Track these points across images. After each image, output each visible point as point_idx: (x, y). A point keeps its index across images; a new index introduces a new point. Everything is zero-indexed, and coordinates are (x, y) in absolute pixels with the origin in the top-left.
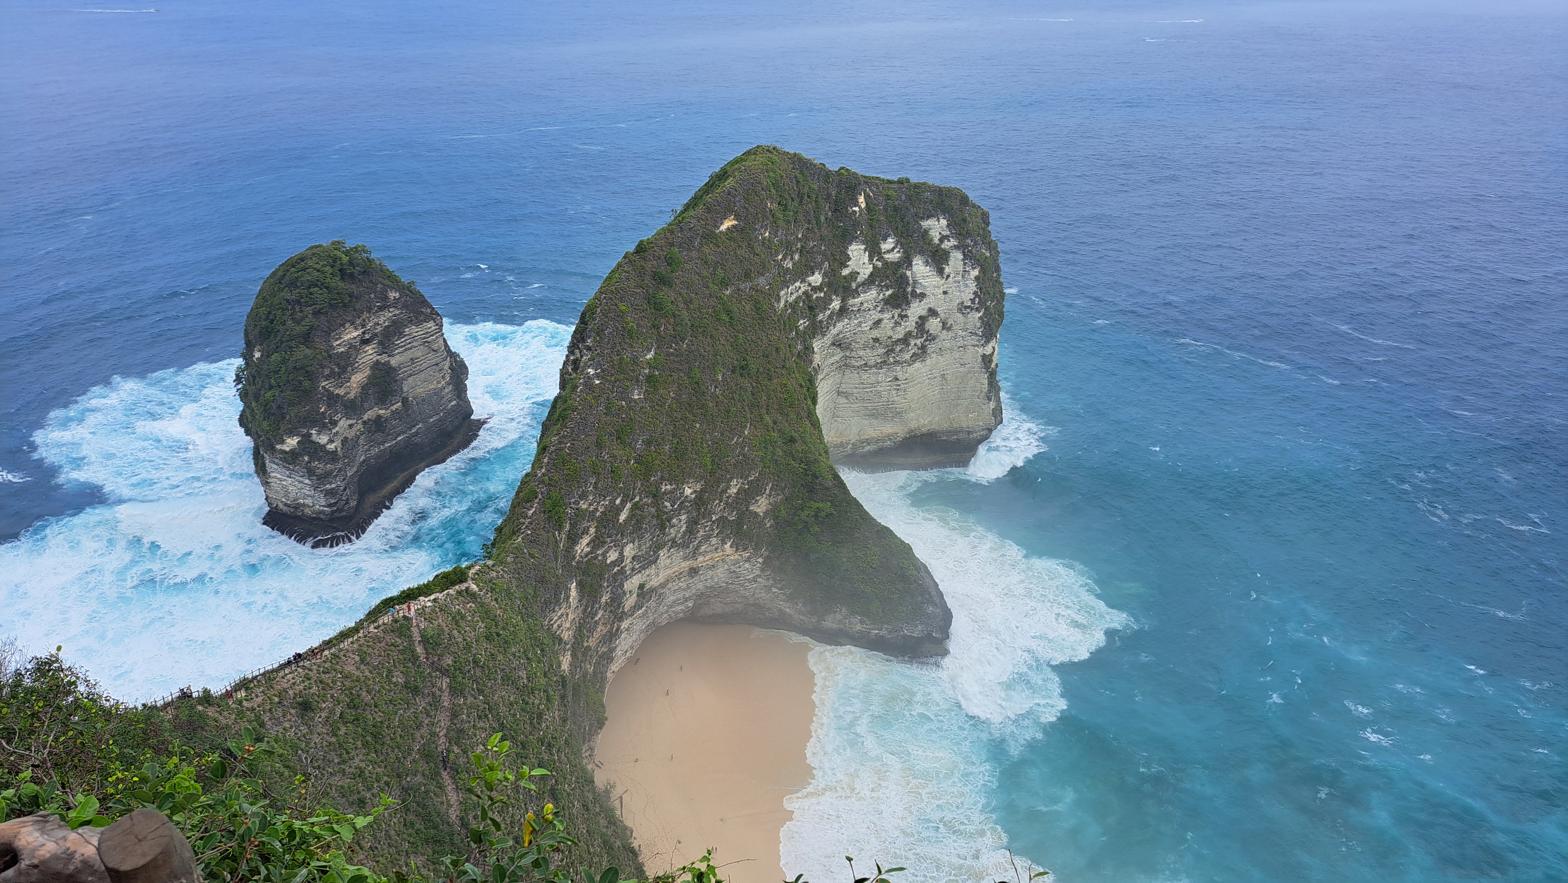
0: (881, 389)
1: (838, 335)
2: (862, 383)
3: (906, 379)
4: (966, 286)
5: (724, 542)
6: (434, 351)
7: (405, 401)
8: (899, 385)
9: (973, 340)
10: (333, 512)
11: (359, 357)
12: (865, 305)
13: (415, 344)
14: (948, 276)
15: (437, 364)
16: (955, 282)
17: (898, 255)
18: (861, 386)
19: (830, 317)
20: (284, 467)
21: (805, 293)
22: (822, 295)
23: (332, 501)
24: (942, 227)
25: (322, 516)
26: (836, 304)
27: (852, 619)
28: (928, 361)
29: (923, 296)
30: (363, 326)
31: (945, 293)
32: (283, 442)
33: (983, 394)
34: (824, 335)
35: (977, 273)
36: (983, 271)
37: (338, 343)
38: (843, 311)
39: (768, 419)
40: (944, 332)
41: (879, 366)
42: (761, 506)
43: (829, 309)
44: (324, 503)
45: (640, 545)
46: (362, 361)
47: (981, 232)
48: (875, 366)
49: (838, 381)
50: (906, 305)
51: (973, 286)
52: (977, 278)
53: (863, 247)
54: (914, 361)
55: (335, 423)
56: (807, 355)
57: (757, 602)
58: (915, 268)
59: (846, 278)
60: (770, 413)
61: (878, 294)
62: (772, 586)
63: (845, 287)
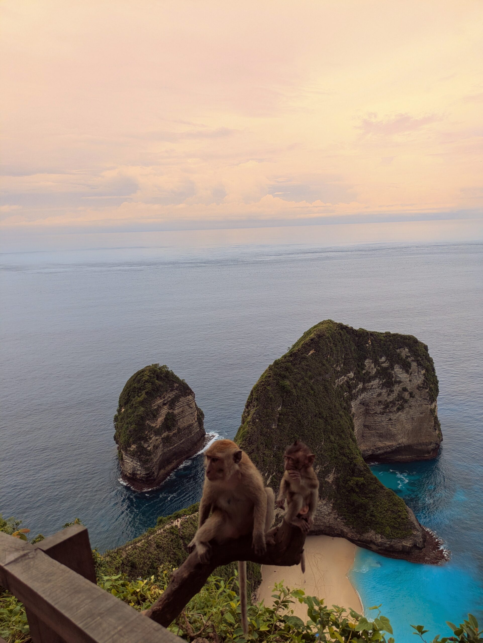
0: (384, 424)
1: (362, 399)
2: (375, 421)
3: (395, 420)
4: (420, 377)
6: (191, 408)
7: (179, 429)
8: (392, 422)
9: (425, 401)
10: (147, 477)
11: (162, 410)
12: (374, 386)
13: (184, 405)
14: (411, 374)
15: (192, 413)
16: (414, 376)
17: (387, 364)
18: (374, 423)
19: (358, 392)
20: (130, 457)
21: (347, 381)
22: (354, 382)
23: (148, 472)
24: (406, 352)
25: (144, 479)
26: (360, 386)
27: (377, 536)
28: (405, 412)
29: (400, 382)
30: (164, 398)
31: (410, 381)
32: (130, 447)
33: (432, 427)
34: (356, 399)
35: (424, 372)
36: (427, 370)
37: (154, 404)
38: (364, 390)
39: (332, 438)
40: (412, 398)
41: (382, 413)
42: (330, 478)
43: (358, 388)
44: (145, 473)
46: (163, 412)
47: (425, 354)
48: (380, 413)
49: (364, 420)
50: (393, 386)
51: (423, 378)
52: (424, 374)
53: (371, 361)
54: (398, 412)
55: (150, 438)
56: (349, 408)
57: (331, 525)
58: (395, 370)
59: (364, 374)
60: (333, 435)
61: (380, 381)
62: (337, 518)
63: (364, 378)
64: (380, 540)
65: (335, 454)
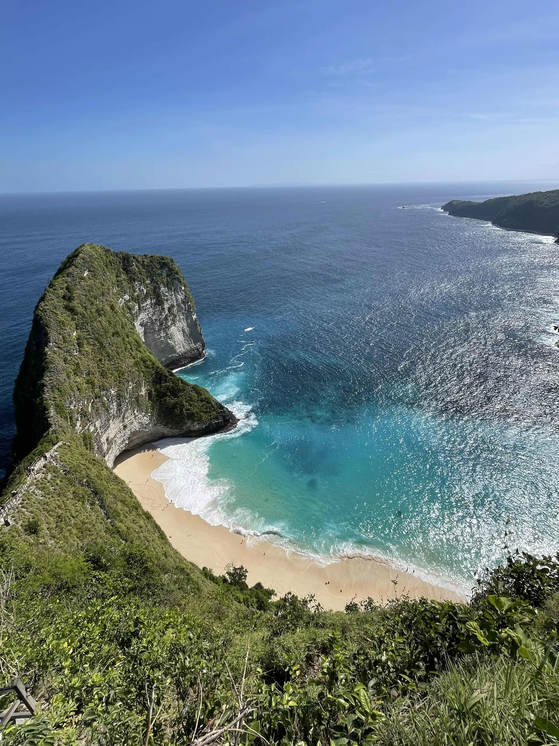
0: (163, 339)
1: (141, 319)
2: (155, 339)
3: (171, 333)
4: (181, 293)
5: (134, 411)
8: (169, 336)
9: (189, 314)
12: (148, 306)
14: (174, 291)
16: (177, 292)
17: (154, 284)
19: (136, 312)
21: (125, 303)
22: (131, 303)
24: (166, 272)
26: (137, 307)
27: (194, 424)
28: (177, 325)
29: (167, 300)
31: (175, 297)
34: (137, 320)
35: (184, 288)
36: (185, 286)
38: (140, 311)
39: (133, 354)
40: (179, 313)
41: (160, 330)
42: (143, 391)
43: (135, 309)
45: (101, 421)
50: (163, 304)
52: (184, 290)
53: (140, 283)
54: (172, 326)
56: (134, 328)
57: (152, 433)
58: (162, 289)
59: (137, 296)
60: (133, 351)
61: (151, 301)
62: (157, 423)
63: (138, 299)
64: (197, 427)
65: (141, 368)
